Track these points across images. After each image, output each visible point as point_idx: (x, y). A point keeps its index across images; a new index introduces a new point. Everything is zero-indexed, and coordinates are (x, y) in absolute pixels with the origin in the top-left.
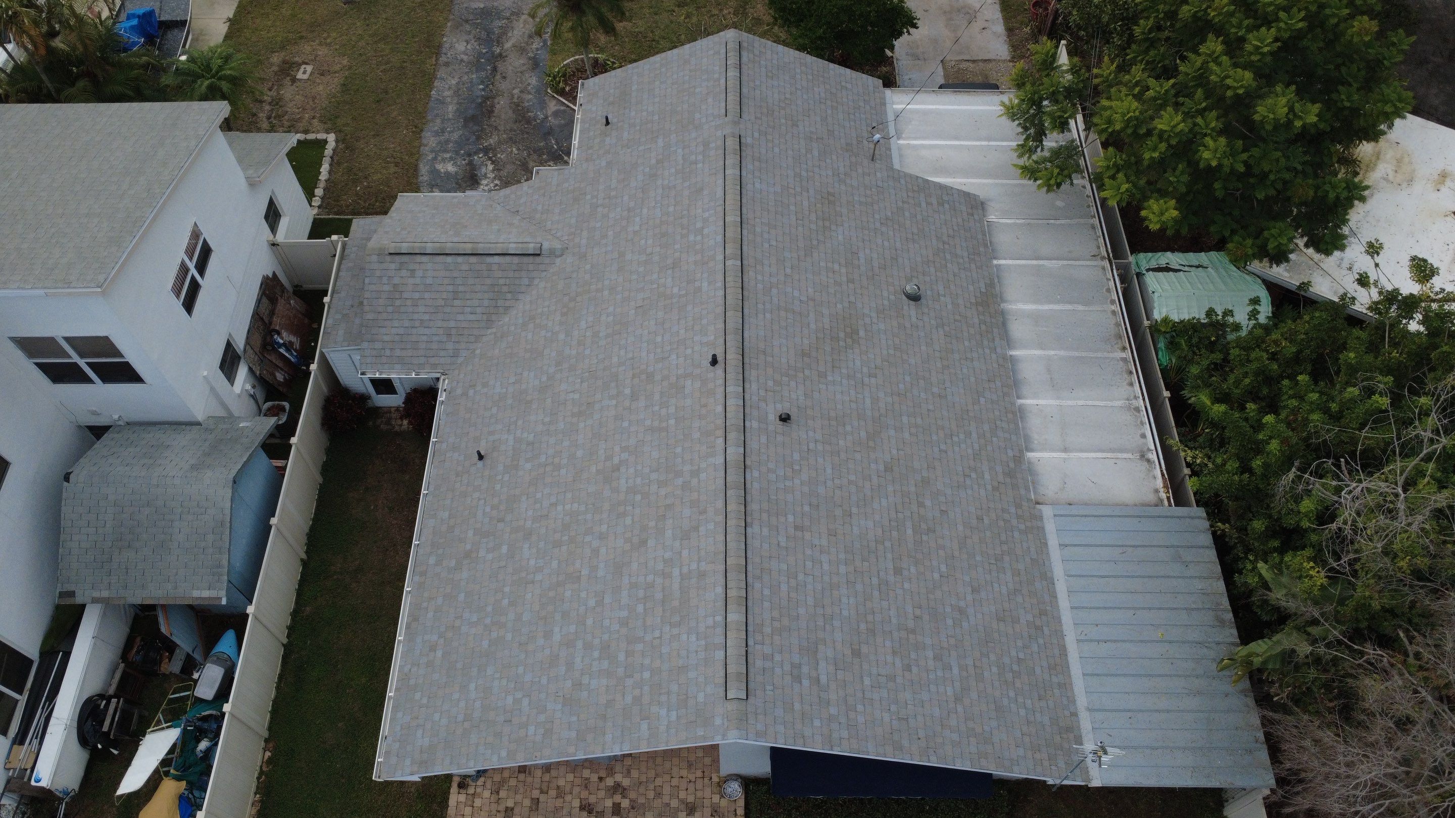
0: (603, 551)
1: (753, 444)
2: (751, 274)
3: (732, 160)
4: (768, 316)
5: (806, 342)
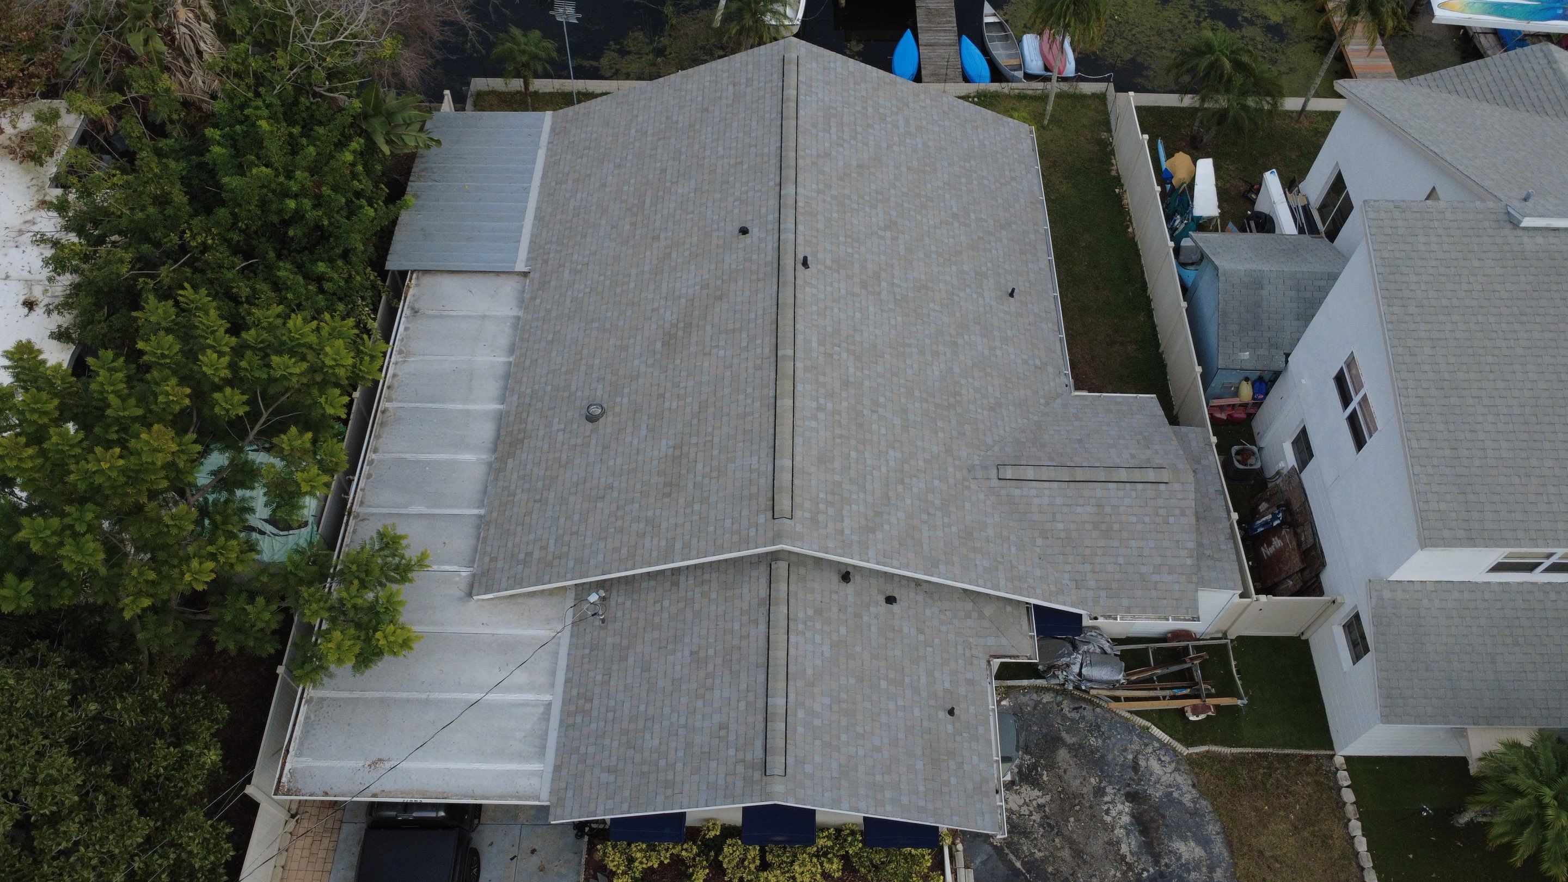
0: (892, 177)
1: (773, 202)
2: (767, 350)
3: (784, 478)
4: (753, 316)
5: (717, 310)
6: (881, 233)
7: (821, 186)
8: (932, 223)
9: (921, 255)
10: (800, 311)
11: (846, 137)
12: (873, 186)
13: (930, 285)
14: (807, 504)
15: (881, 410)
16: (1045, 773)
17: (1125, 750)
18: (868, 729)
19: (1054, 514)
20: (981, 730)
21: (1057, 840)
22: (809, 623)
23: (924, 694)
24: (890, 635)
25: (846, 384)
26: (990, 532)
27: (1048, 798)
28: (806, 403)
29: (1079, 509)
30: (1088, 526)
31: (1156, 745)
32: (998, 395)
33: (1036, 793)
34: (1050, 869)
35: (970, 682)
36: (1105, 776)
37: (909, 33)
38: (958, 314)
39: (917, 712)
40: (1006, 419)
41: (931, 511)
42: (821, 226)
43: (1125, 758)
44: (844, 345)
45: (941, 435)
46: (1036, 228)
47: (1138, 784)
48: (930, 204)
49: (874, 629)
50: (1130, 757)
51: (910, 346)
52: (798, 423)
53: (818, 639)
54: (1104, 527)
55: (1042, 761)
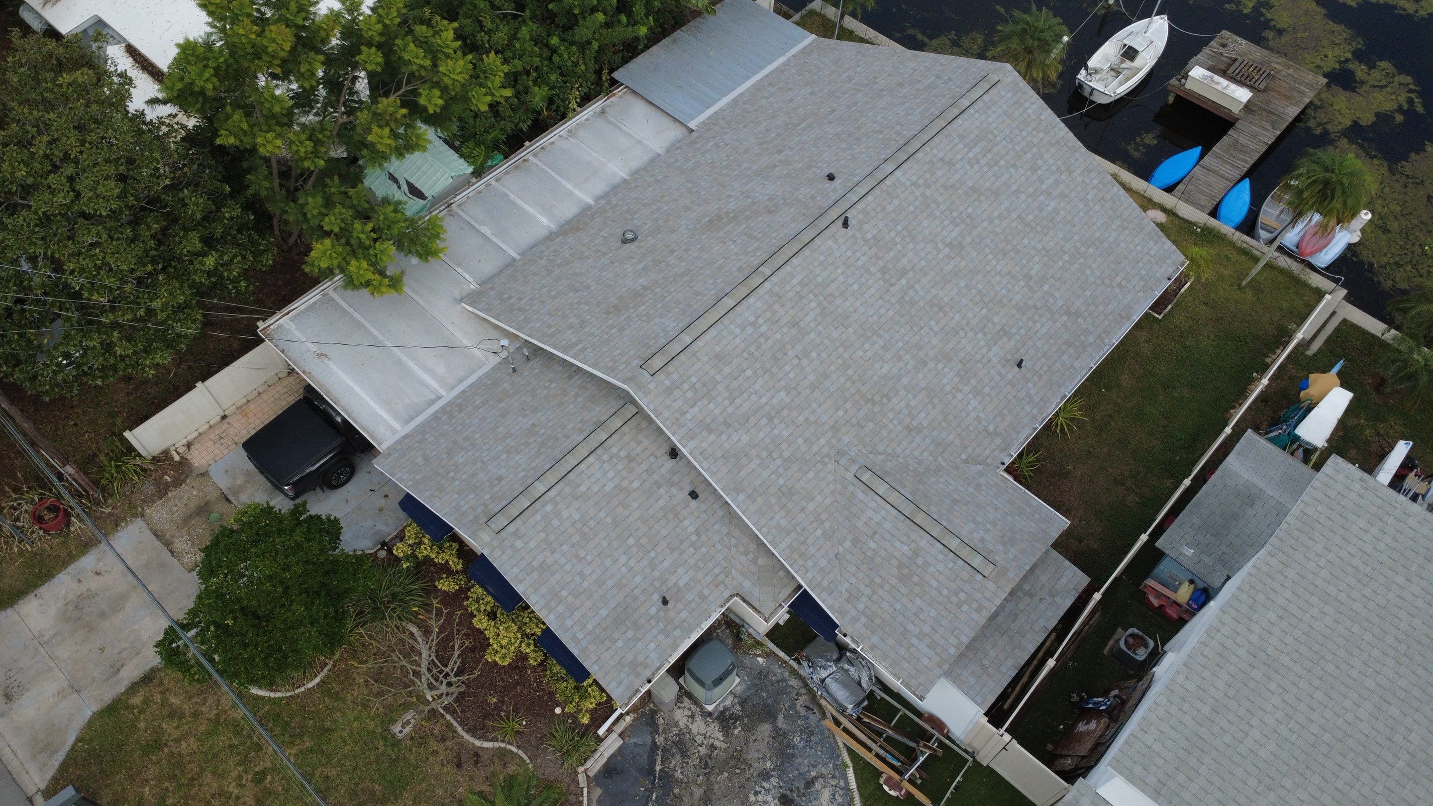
1: (868, 169)
3: (676, 347)
5: (760, 219)
6: (941, 246)
7: (921, 182)
8: (999, 268)
9: (962, 284)
10: (807, 252)
11: (983, 162)
12: (970, 210)
13: (947, 309)
14: (675, 376)
15: (805, 362)
16: (740, 728)
17: (814, 766)
18: (589, 558)
19: (875, 533)
20: (677, 632)
21: (701, 778)
22: (614, 460)
23: (656, 574)
24: (670, 516)
25: (795, 324)
26: (811, 506)
27: (724, 746)
28: (745, 313)
29: (898, 544)
30: (894, 562)
31: (842, 783)
32: (925, 424)
33: (720, 736)
34: (676, 791)
35: (703, 597)
36: (780, 769)
37: (1198, 150)
38: (951, 345)
39: (638, 579)
40: (914, 445)
41: (775, 455)
42: (890, 208)
43: (809, 771)
44: (821, 298)
45: (840, 413)
46: (1103, 335)
47: (798, 796)
48: (1012, 254)
49: (661, 503)
50: (813, 774)
51: (880, 337)
52: (726, 321)
53: (611, 474)
54: (906, 571)
55: (746, 720)
